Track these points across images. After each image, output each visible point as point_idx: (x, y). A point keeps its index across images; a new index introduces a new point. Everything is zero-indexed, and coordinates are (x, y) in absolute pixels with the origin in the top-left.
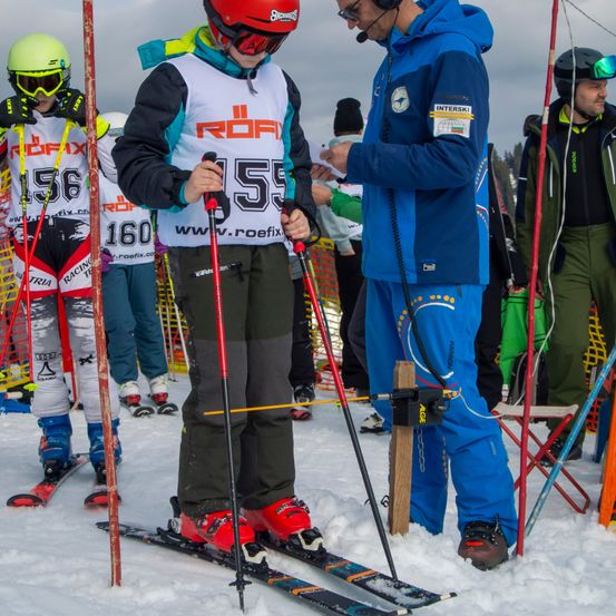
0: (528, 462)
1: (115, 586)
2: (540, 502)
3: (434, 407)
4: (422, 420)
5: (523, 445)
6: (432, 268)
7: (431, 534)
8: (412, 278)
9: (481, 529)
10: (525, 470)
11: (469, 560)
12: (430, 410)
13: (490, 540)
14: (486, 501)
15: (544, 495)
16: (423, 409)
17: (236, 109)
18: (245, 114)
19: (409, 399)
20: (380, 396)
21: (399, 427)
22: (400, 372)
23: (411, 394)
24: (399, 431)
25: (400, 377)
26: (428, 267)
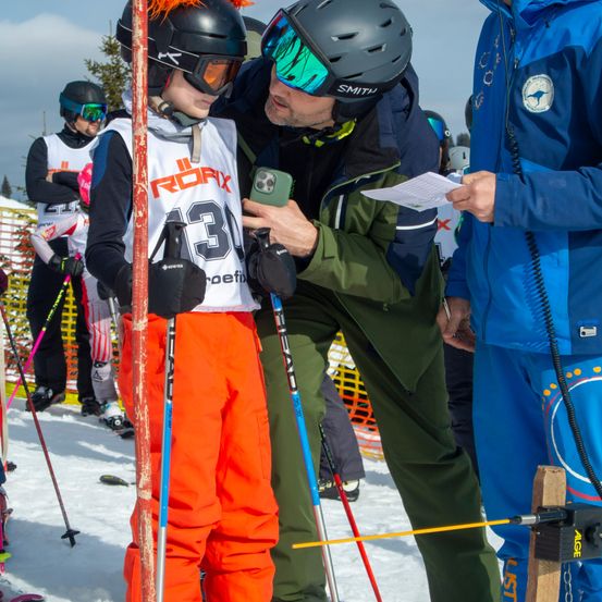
3: (594, 535)
4: (577, 553)
6: (591, 332)
8: (565, 348)
12: (588, 539)
16: (579, 536)
19: (561, 524)
20: (524, 518)
21: (541, 562)
22: (545, 483)
23: (563, 516)
24: (541, 567)
25: (545, 490)
26: (587, 331)
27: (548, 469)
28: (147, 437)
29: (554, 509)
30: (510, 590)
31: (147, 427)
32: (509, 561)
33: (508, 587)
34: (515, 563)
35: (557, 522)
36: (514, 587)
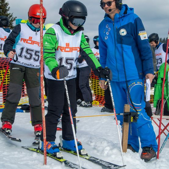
0: (161, 131)
1: (45, 165)
2: (164, 144)
3: (135, 117)
4: (132, 121)
5: (160, 127)
7: (133, 152)
9: (147, 149)
10: (160, 133)
11: (144, 160)
12: (134, 118)
13: (149, 152)
15: (165, 142)
16: (132, 118)
17: (30, 37)
18: (31, 39)
20: (121, 114)
23: (129, 114)
24: (125, 124)
25: (126, 109)
27: (126, 105)
29: (127, 112)
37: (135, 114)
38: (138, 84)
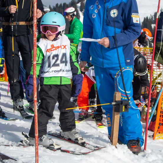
3: (127, 106)
4: (123, 111)
6: (129, 61)
14: (136, 133)
16: (124, 107)
19: (120, 104)
20: (113, 103)
21: (116, 112)
22: (116, 96)
23: (121, 103)
24: (115, 114)
25: (116, 97)
26: (128, 61)
27: (117, 93)
28: (36, 87)
29: (118, 101)
30: (109, 121)
31: (36, 84)
32: (108, 115)
33: (108, 121)
34: (109, 115)
35: (119, 104)
36: (110, 121)
37: (126, 103)
38: (127, 69)
